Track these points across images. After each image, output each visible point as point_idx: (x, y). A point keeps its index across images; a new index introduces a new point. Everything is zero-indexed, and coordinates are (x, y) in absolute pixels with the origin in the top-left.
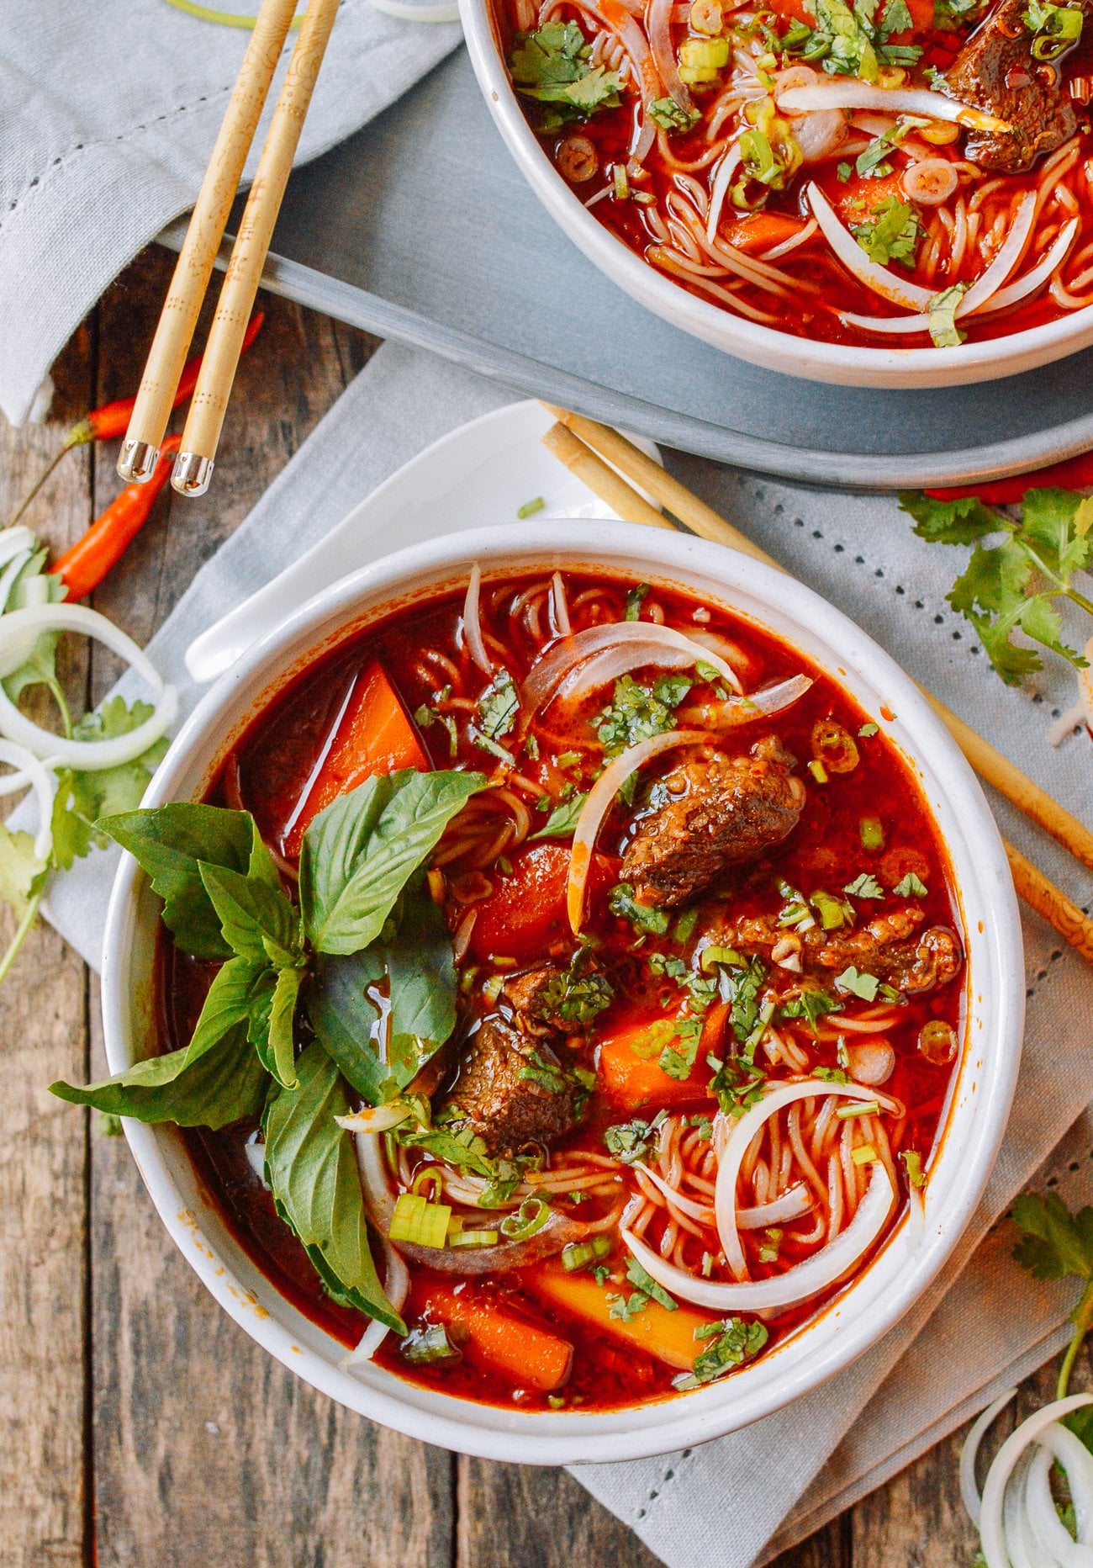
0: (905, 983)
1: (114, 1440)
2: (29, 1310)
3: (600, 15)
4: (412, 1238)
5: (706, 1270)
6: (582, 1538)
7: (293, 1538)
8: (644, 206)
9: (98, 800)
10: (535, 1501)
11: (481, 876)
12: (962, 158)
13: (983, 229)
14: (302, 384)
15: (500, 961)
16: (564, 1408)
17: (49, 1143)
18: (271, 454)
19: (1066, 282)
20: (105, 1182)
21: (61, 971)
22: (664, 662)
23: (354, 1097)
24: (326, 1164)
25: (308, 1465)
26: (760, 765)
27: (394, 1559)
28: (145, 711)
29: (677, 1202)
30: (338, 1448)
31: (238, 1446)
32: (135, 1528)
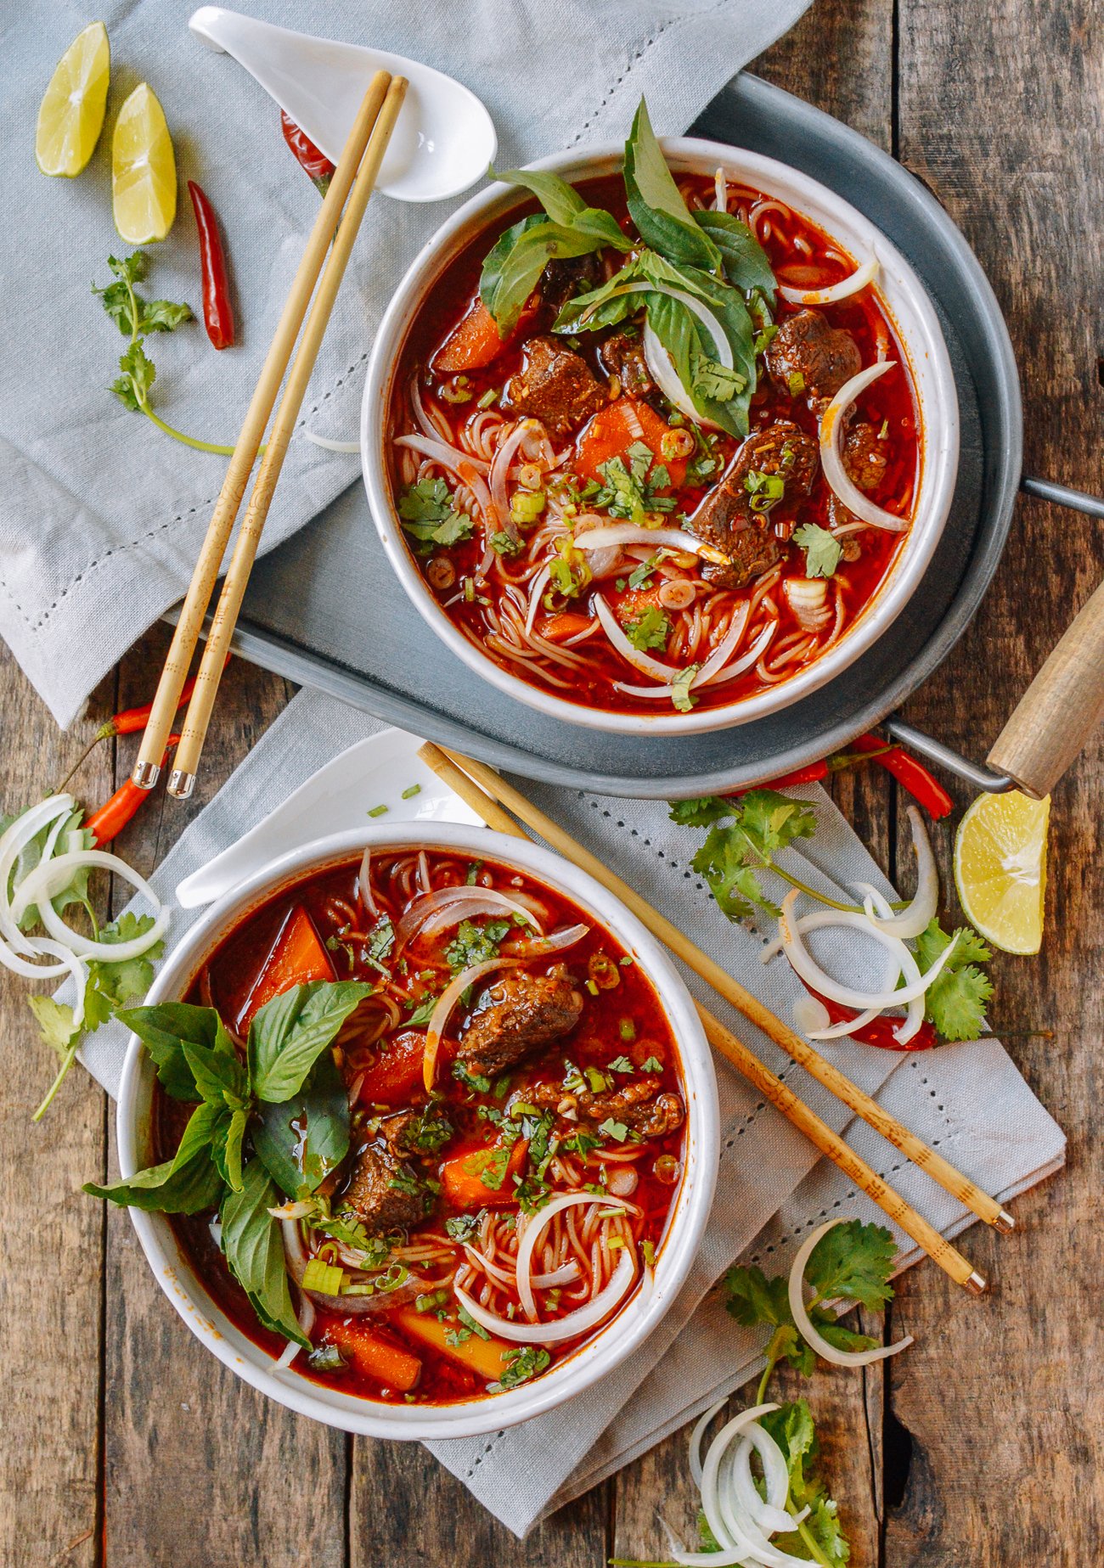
0: (646, 1129)
1: (119, 1413)
2: (63, 1325)
3: (459, 474)
4: (317, 1288)
5: (510, 1315)
6: (433, 1489)
7: (238, 1483)
8: (484, 608)
9: (116, 982)
10: (402, 1463)
11: (367, 1051)
12: (700, 578)
13: (712, 627)
14: (258, 698)
15: (379, 1107)
16: (415, 1402)
17: (79, 1212)
18: (237, 747)
19: (767, 664)
20: (116, 1239)
21: (89, 1096)
22: (491, 912)
23: (281, 1195)
24: (261, 1239)
25: (249, 1433)
26: (552, 984)
27: (306, 1499)
28: (149, 922)
29: (492, 1270)
30: (270, 1422)
31: (203, 1420)
32: (132, 1473)
